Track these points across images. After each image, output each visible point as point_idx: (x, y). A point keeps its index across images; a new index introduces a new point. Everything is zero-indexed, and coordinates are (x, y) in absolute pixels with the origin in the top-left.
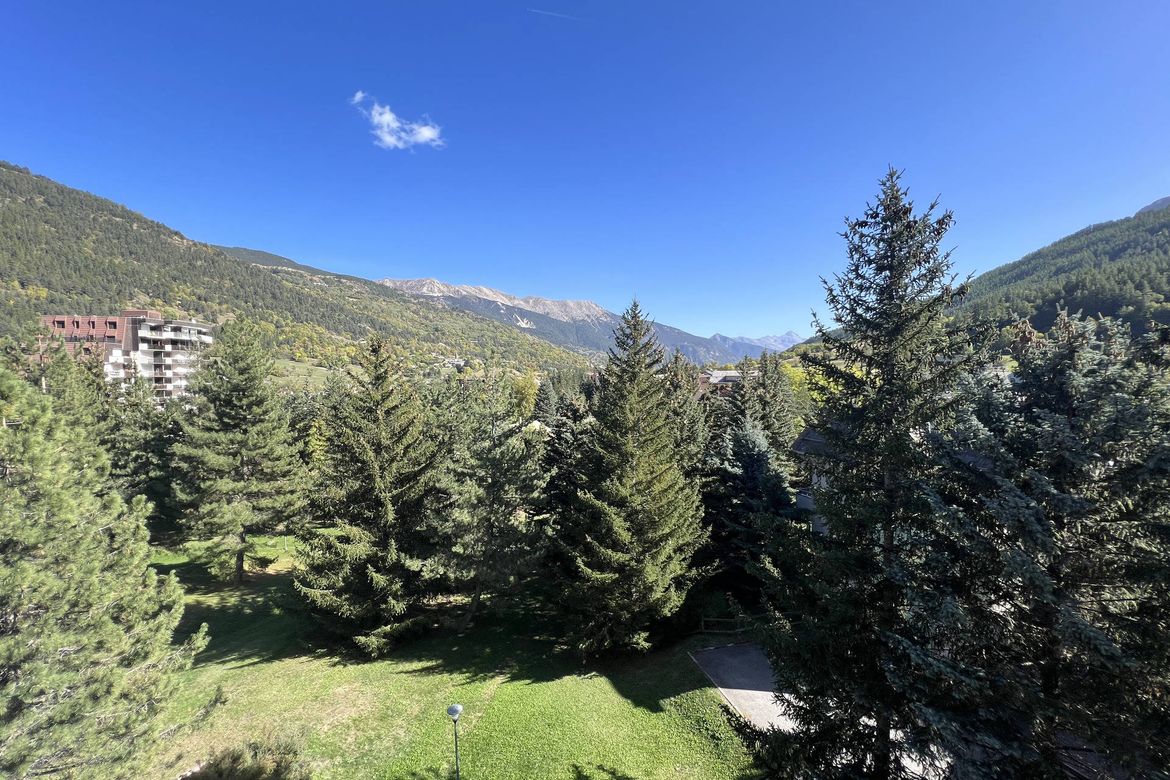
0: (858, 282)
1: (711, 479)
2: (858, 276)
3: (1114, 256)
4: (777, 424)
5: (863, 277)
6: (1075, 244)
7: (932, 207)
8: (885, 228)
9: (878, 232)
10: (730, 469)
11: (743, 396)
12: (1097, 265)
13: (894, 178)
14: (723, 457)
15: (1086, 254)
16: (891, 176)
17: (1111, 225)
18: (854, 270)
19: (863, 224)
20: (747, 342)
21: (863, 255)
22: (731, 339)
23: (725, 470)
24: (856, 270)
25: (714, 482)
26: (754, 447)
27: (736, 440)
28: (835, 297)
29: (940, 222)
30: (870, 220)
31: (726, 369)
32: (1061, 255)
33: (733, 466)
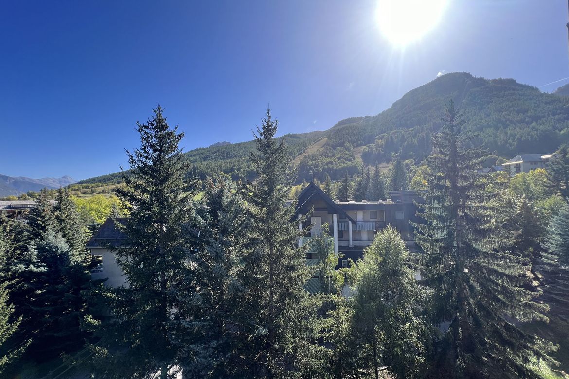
0: (145, 155)
1: (13, 282)
2: (145, 152)
3: (205, 159)
4: (71, 233)
5: (148, 153)
6: (194, 153)
7: (176, 128)
8: (157, 131)
9: (153, 133)
10: (35, 269)
11: (43, 217)
12: (201, 162)
13: (160, 111)
14: (28, 263)
15: (198, 157)
16: (159, 109)
17: (203, 149)
18: (143, 149)
19: (147, 127)
20: (27, 180)
21: (148, 142)
22: (13, 179)
23: (31, 272)
24: (145, 149)
25: (18, 283)
26: (57, 251)
27: (40, 249)
28: (133, 160)
29: (180, 136)
30: (150, 126)
31: (8, 199)
32: (191, 156)
33: (39, 267)
